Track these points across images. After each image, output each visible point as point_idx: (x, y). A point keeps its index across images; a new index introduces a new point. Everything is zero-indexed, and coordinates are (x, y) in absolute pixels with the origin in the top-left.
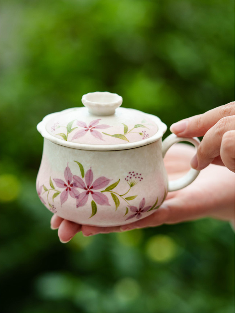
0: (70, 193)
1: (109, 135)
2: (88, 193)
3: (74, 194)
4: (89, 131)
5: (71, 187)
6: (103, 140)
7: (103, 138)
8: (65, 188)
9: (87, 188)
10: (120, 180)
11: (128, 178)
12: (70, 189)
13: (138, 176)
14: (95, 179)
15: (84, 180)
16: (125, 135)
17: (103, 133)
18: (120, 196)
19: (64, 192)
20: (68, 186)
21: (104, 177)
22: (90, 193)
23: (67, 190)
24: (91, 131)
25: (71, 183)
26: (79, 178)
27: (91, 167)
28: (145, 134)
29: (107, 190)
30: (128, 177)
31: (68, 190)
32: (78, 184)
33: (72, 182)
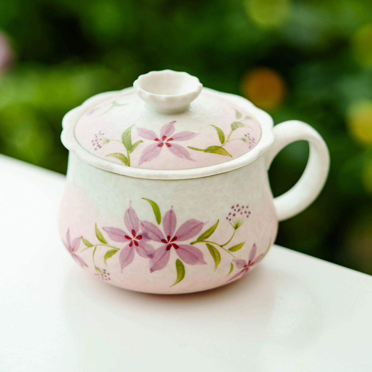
0: (137, 250)
1: (200, 150)
2: (168, 248)
3: (145, 251)
4: (165, 146)
5: (137, 240)
6: (192, 160)
7: (192, 157)
8: (129, 242)
9: (166, 239)
10: (218, 220)
11: (231, 217)
12: (137, 244)
13: (245, 209)
14: (179, 224)
15: (161, 227)
16: (223, 147)
17: (189, 147)
18: (221, 246)
19: (125, 249)
20: (134, 239)
21: (195, 220)
22: (172, 248)
23: (131, 245)
24: (169, 145)
25: (137, 235)
26: (152, 225)
27: (172, 207)
28: (250, 139)
29: (201, 239)
30: (230, 214)
31: (134, 244)
32: (150, 234)
33: (140, 232)
